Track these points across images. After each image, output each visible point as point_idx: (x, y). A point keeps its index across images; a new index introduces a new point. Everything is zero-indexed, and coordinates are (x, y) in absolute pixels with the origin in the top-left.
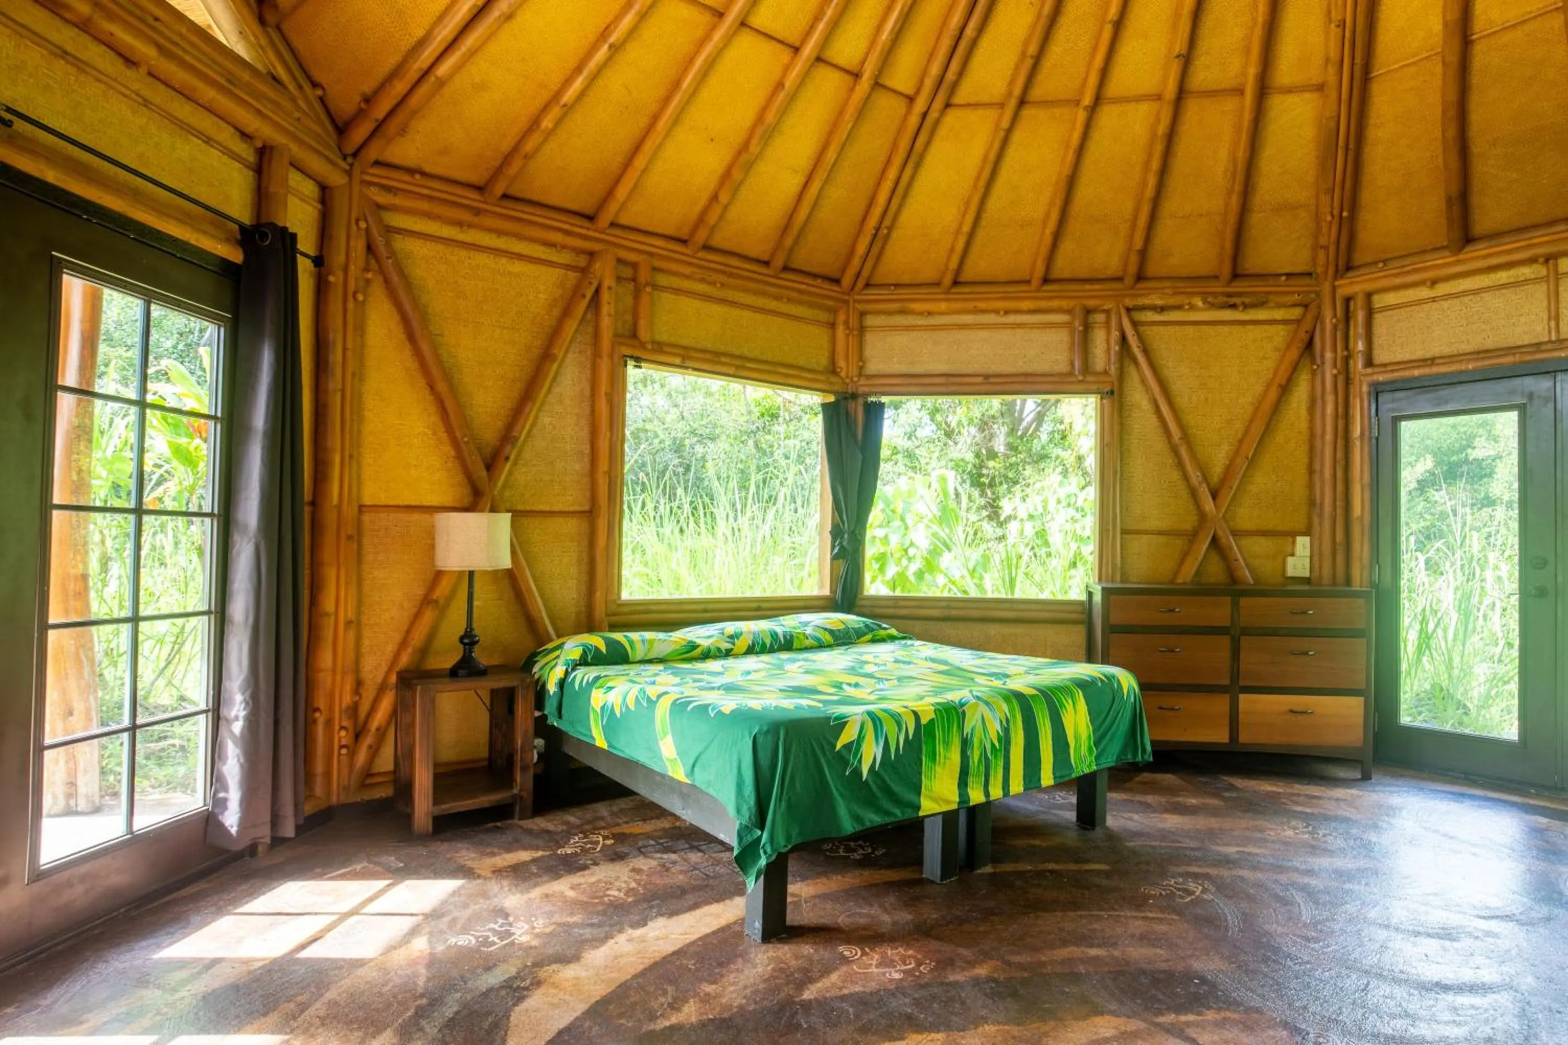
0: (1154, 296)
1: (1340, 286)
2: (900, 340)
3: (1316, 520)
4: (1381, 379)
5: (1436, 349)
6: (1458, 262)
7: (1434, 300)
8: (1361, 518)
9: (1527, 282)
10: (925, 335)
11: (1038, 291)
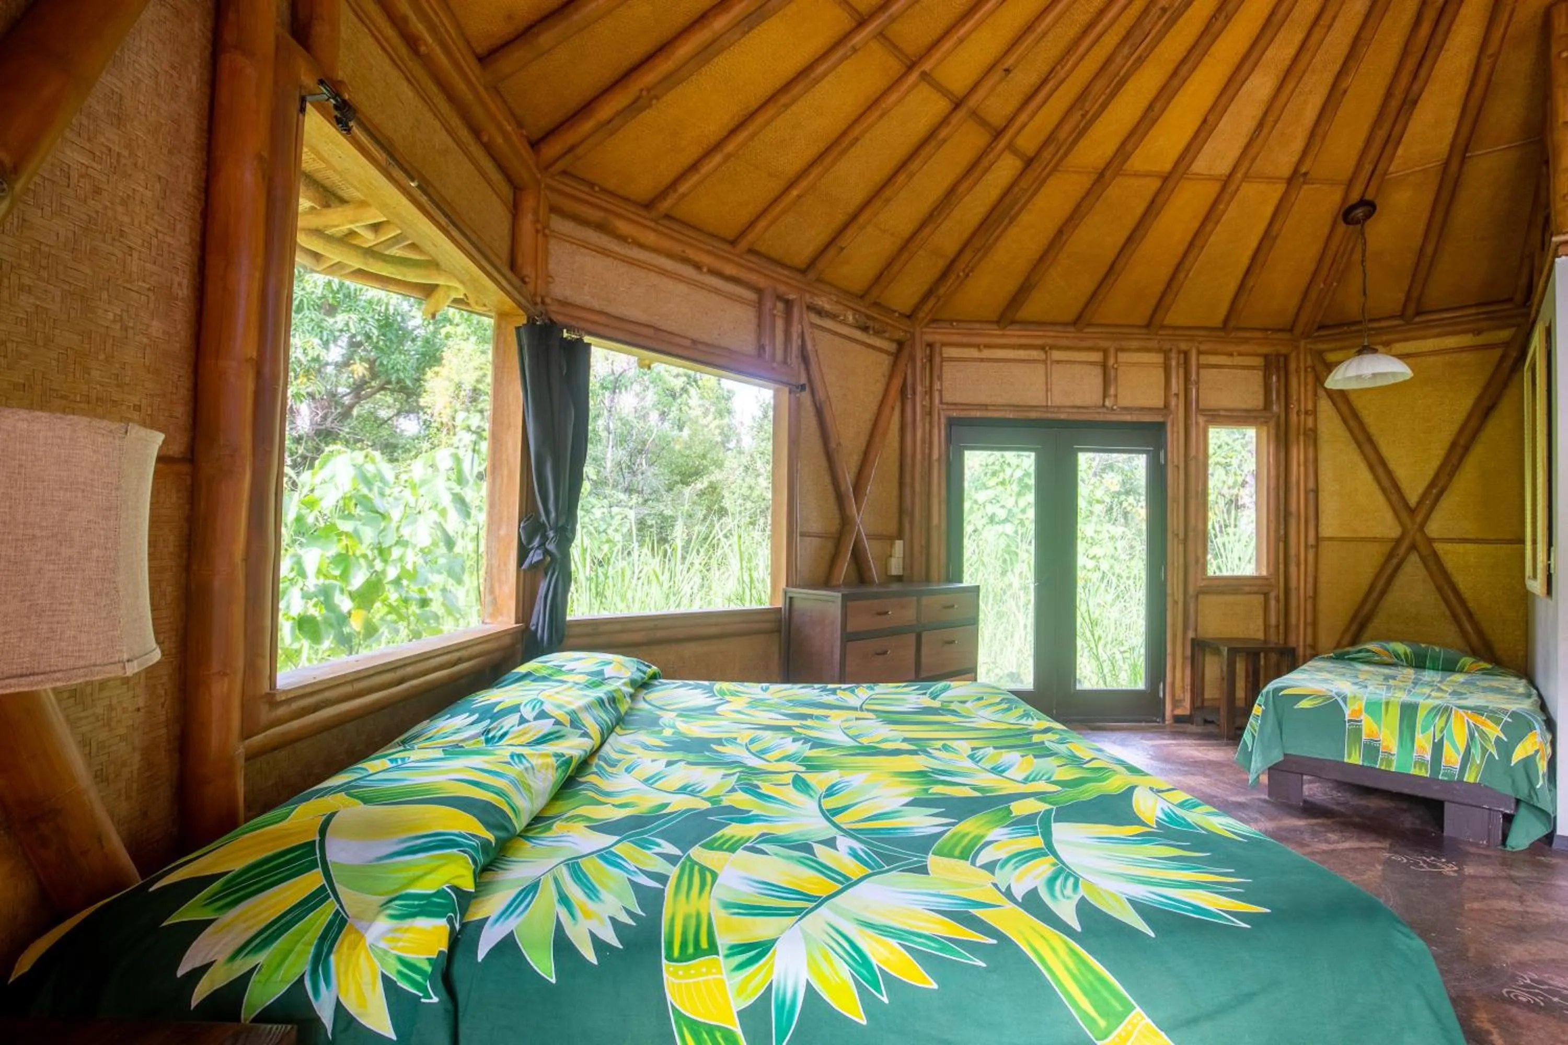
0: (824, 299)
1: (925, 333)
2: (592, 263)
3: (907, 526)
4: (955, 414)
5: (983, 399)
6: (1003, 336)
7: (982, 360)
8: (939, 526)
9: (1034, 361)
10: (623, 268)
11: (740, 256)
